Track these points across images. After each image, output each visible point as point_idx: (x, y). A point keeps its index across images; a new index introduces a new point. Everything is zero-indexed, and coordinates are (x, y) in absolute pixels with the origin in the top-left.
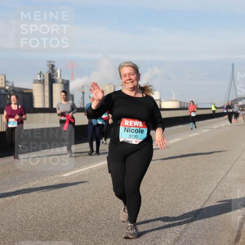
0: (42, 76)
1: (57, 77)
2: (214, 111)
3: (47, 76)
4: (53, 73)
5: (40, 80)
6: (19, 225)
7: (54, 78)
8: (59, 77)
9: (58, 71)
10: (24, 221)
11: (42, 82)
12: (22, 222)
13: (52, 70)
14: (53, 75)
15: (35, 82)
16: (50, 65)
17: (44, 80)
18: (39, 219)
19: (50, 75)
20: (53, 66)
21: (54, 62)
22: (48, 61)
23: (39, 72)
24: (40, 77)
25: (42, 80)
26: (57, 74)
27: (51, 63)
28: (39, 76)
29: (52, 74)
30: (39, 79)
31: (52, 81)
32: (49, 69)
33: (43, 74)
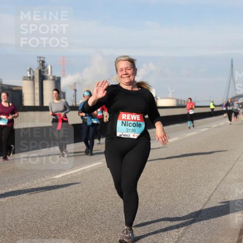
0: (32, 73)
1: (48, 73)
2: (213, 109)
3: (37, 72)
4: (44, 69)
5: (30, 77)
7: (45, 74)
8: (50, 73)
9: (49, 67)
11: (32, 79)
13: (43, 66)
14: (44, 72)
15: (25, 78)
16: (40, 61)
17: (34, 77)
19: (40, 71)
20: (43, 62)
21: (44, 58)
22: (38, 57)
23: (28, 68)
24: (30, 74)
25: (32, 76)
26: (48, 71)
27: (42, 59)
28: (28, 72)
29: (42, 70)
30: (29, 75)
31: (42, 78)
32: (39, 65)
33: (34, 70)
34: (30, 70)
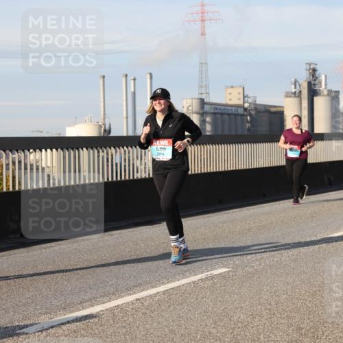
0: (298, 86)
1: (321, 86)
3: (305, 85)
4: (315, 80)
5: (295, 92)
6: (266, 309)
7: (317, 88)
8: (323, 86)
9: (323, 78)
10: (273, 303)
11: (298, 95)
12: (270, 305)
13: (313, 76)
14: (315, 85)
15: (288, 95)
16: (310, 69)
17: (300, 92)
18: (295, 301)
19: (309, 83)
20: (314, 70)
21: (316, 64)
22: (307, 64)
23: (293, 80)
24: (295, 88)
25: (297, 91)
26: (320, 83)
27: (312, 66)
28: (293, 86)
29: (312, 82)
30: (294, 90)
31: (313, 93)
32: (308, 76)
33: (300, 82)
34: (295, 83)
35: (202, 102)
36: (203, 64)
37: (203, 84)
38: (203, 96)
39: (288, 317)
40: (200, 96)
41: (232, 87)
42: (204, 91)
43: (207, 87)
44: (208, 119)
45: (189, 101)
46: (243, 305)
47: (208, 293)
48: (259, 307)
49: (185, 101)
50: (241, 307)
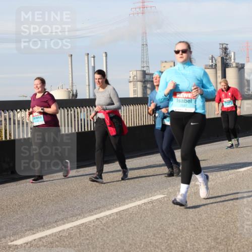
0: (214, 61)
1: (231, 61)
3: (219, 60)
4: (227, 56)
6: (191, 224)
7: (228, 61)
8: (233, 61)
9: (232, 54)
10: (197, 220)
11: (214, 67)
12: (195, 221)
13: (225, 53)
14: (226, 59)
15: (207, 67)
16: (223, 48)
17: (216, 65)
18: (213, 218)
19: (222, 59)
20: (226, 49)
21: (227, 44)
22: (220, 44)
23: (210, 56)
24: (212, 62)
25: (214, 65)
26: (230, 58)
27: (224, 46)
28: (210, 61)
29: (224, 58)
30: (211, 64)
31: (225, 65)
32: (221, 53)
33: (216, 58)
34: (212, 57)
35: (144, 73)
36: (145, 45)
37: (145, 60)
38: (145, 69)
39: (208, 230)
40: (143, 69)
41: (166, 62)
42: (145, 65)
43: (147, 62)
44: (148, 86)
45: (135, 73)
46: (175, 222)
47: (149, 213)
48: (186, 223)
49: (131, 72)
50: (173, 224)
